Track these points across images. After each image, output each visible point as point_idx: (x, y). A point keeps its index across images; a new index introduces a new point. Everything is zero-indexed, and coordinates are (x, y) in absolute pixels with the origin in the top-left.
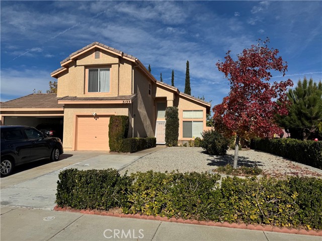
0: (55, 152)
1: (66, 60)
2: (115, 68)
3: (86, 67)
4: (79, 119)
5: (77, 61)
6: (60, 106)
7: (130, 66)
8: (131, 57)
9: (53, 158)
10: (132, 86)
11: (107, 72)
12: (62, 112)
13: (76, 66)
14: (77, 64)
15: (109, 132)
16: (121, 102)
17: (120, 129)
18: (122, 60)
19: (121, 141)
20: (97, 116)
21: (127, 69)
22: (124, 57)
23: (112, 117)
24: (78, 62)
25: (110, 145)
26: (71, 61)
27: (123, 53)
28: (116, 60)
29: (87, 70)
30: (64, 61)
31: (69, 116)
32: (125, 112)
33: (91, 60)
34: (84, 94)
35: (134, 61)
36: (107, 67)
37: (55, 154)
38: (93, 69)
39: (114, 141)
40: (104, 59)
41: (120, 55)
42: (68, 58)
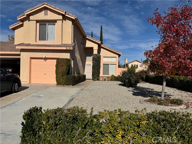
0: (15, 86)
1: (21, 15)
2: (59, 23)
3: (37, 21)
4: (32, 60)
5: (31, 17)
6: (17, 50)
7: (71, 22)
8: (71, 15)
9: (13, 90)
10: (72, 37)
11: (53, 26)
12: (19, 55)
13: (29, 20)
14: (30, 19)
15: (56, 70)
16: (65, 48)
17: (65, 68)
18: (65, 18)
19: (65, 77)
20: (46, 59)
21: (68, 25)
22: (66, 15)
23: (58, 59)
24: (31, 18)
25: (57, 80)
26: (25, 16)
27: (66, 12)
28: (61, 17)
29: (38, 24)
30: (20, 16)
31: (24, 58)
32: (67, 56)
33: (41, 16)
34: (36, 41)
35: (74, 18)
36: (54, 22)
37: (15, 87)
38: (43, 23)
39: (60, 77)
40: (51, 16)
41: (64, 13)
42: (23, 14)
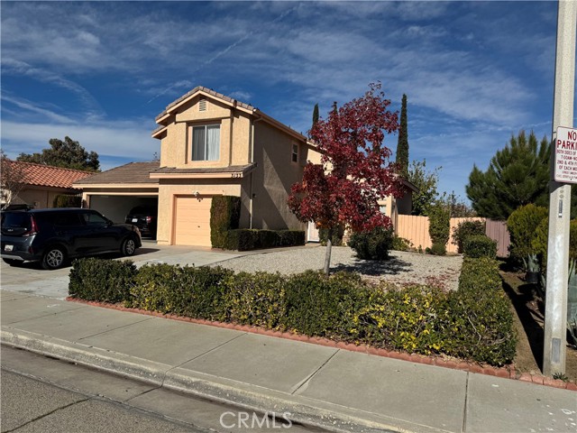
0: (127, 244)
1: (162, 114)
2: (226, 124)
3: (189, 123)
4: (179, 200)
5: (177, 115)
6: (153, 181)
7: (248, 121)
8: (246, 106)
10: (250, 151)
11: (217, 130)
12: (157, 190)
13: (176, 123)
14: (177, 120)
15: (211, 220)
16: (228, 175)
17: (225, 215)
18: (235, 113)
19: (225, 234)
20: (200, 197)
21: (243, 125)
22: (238, 107)
23: (214, 197)
24: (179, 117)
25: (212, 239)
26: (168, 115)
27: (235, 102)
28: (227, 112)
29: (191, 128)
30: (160, 116)
31: (165, 194)
32: (235, 190)
33: (194, 113)
34: (186, 163)
35: (251, 113)
36: (216, 122)
38: (199, 126)
39: (216, 233)
40: (212, 111)
41: (232, 105)
42: (164, 112)
